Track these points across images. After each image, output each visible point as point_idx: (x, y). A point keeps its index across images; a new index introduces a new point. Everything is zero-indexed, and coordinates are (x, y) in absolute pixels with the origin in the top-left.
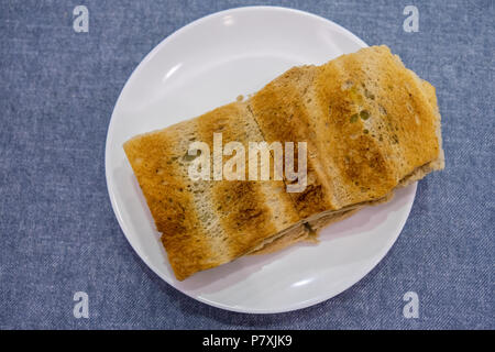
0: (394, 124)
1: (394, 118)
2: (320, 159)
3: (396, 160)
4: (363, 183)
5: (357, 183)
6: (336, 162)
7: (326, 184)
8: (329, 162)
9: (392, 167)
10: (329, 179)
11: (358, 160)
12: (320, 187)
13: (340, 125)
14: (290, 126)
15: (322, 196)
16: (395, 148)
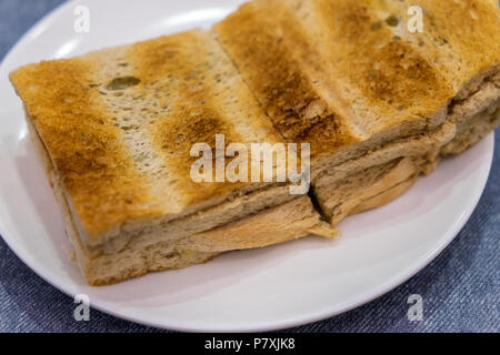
0: (438, 22)
1: (437, 15)
2: (327, 84)
3: (448, 64)
4: (400, 99)
5: (390, 102)
6: (354, 81)
7: (340, 112)
8: (343, 84)
9: (443, 73)
10: (346, 105)
11: (389, 73)
12: (332, 117)
13: (355, 35)
14: (276, 52)
15: (335, 127)
16: (444, 50)
